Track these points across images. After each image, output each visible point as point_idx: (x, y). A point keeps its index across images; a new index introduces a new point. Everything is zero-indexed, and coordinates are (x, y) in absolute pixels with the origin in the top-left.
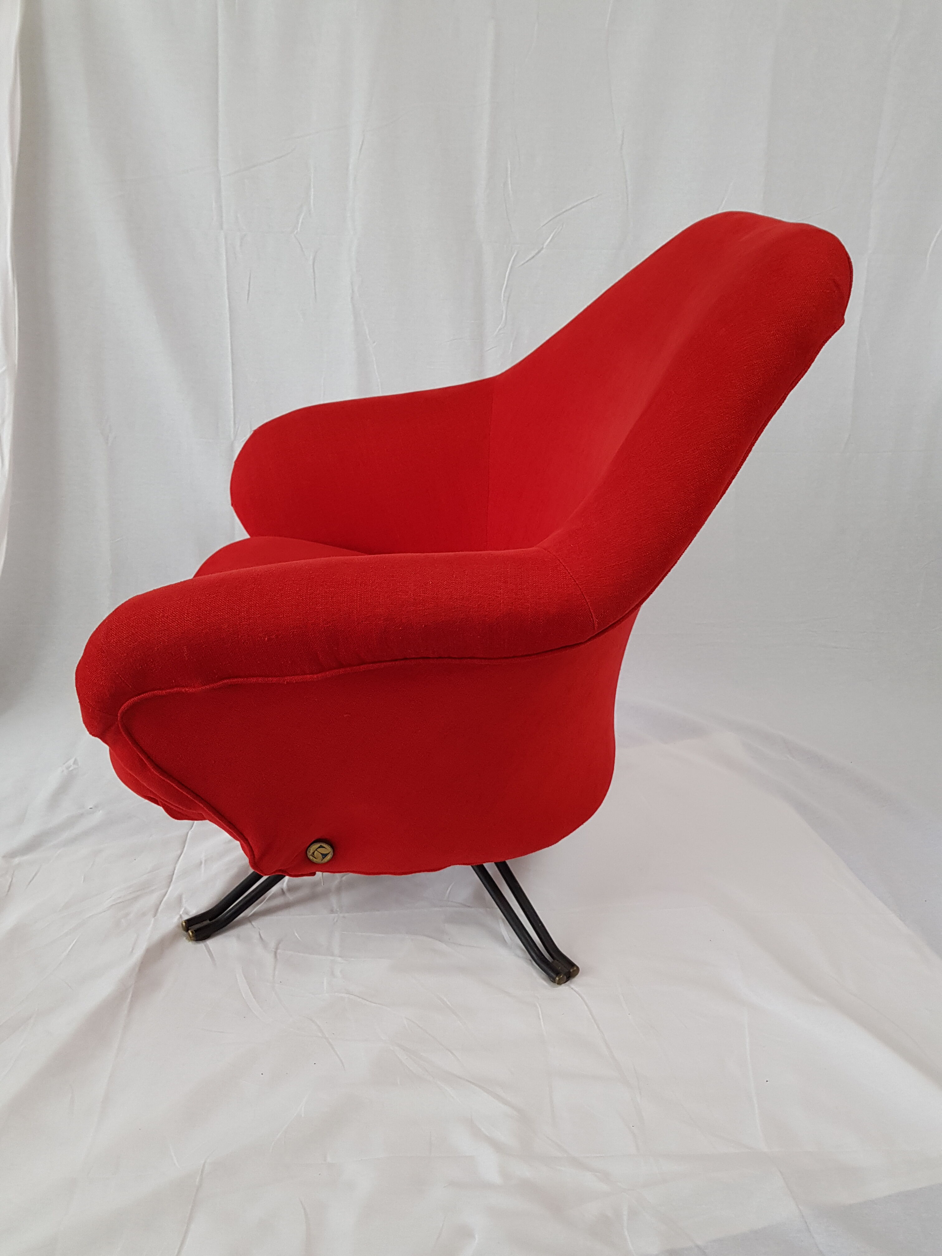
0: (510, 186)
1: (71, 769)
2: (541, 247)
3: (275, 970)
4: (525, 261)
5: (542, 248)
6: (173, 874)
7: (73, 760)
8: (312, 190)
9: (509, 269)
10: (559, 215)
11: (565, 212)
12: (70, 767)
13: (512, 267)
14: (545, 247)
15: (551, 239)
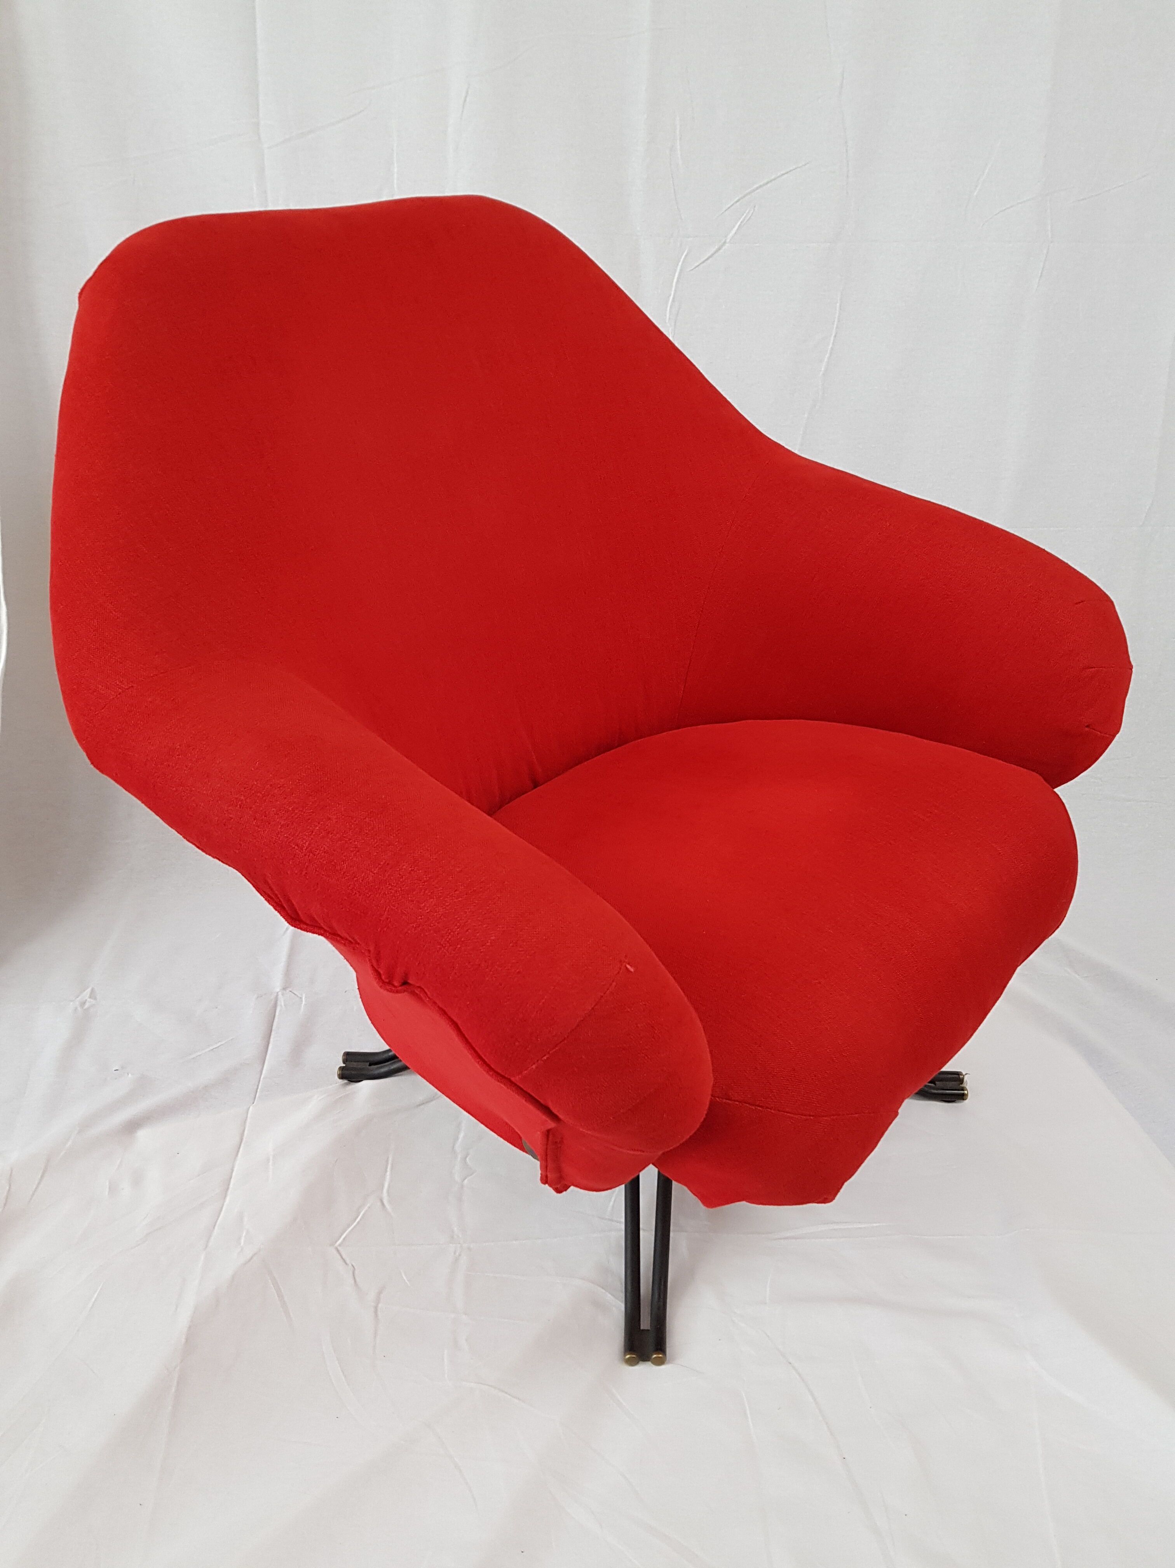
0: (679, 152)
1: (86, 1006)
2: (724, 240)
3: (375, 1337)
4: (700, 262)
5: (725, 242)
6: (231, 1178)
7: (89, 990)
8: (396, 165)
9: (677, 274)
10: (749, 193)
11: (757, 188)
12: (84, 1003)
13: (681, 270)
14: (728, 241)
15: (737, 229)
